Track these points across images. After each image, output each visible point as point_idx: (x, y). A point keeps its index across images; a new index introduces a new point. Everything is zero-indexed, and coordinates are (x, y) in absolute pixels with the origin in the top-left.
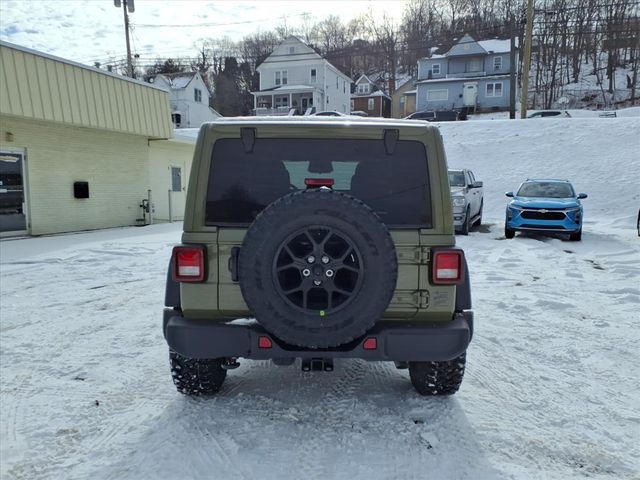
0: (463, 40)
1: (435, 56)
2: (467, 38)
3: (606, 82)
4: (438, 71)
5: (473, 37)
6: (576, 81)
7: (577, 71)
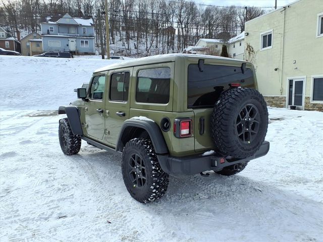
0: (65, 16)
1: (50, 22)
2: (67, 15)
3: (126, 45)
4: (52, 31)
5: (71, 16)
6: (114, 43)
7: (113, 39)
